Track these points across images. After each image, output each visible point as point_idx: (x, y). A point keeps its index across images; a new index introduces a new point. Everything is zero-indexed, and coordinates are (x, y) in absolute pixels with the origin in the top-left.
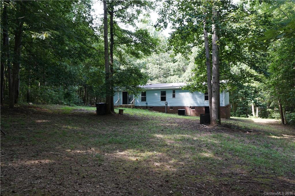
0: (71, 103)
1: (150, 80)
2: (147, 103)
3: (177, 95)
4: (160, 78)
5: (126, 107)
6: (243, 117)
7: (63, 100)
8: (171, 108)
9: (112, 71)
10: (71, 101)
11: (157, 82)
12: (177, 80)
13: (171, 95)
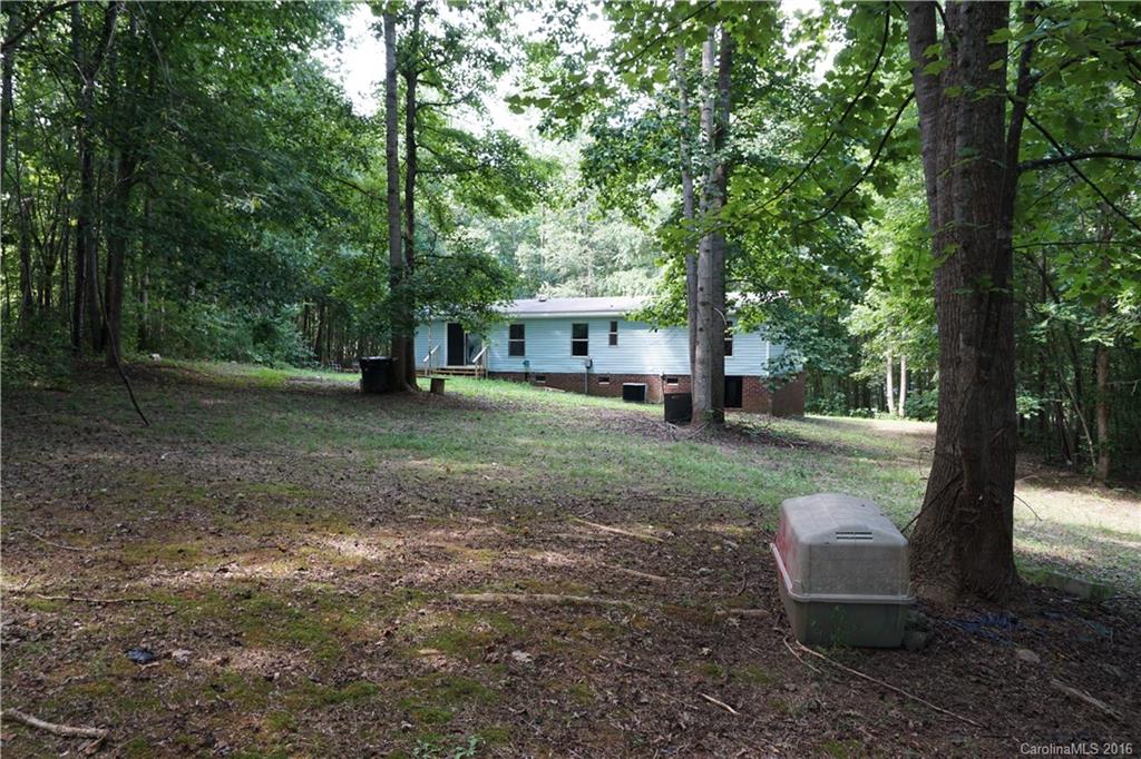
0: (277, 358)
1: (547, 284)
2: (526, 363)
3: (622, 335)
4: (586, 275)
5: (458, 374)
6: (860, 414)
7: (251, 346)
8: (605, 378)
9: (410, 260)
10: (277, 353)
11: (573, 292)
12: (641, 284)
13: (606, 335)
